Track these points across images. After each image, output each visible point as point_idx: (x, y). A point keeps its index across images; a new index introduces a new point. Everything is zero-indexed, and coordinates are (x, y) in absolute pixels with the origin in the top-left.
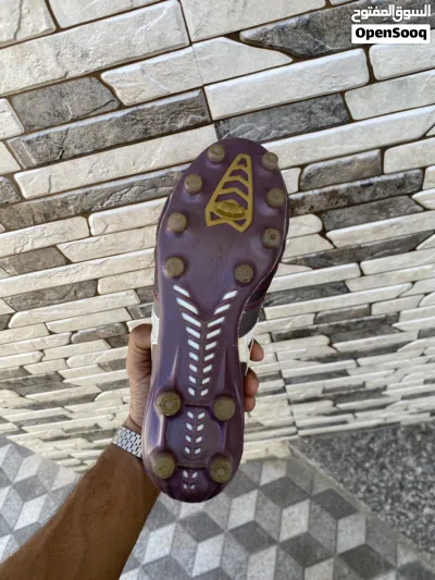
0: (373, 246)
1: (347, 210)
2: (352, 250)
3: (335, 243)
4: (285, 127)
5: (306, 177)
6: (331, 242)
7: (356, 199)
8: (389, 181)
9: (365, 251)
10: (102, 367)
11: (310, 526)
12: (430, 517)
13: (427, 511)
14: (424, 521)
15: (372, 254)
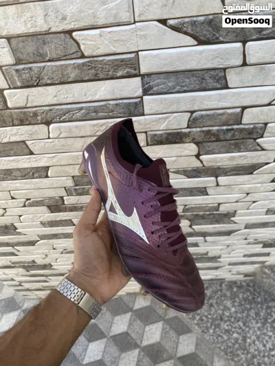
0: (227, 168)
1: (215, 143)
2: (214, 168)
3: (204, 163)
4: (186, 86)
5: (194, 119)
6: (202, 162)
7: (222, 137)
8: (244, 129)
9: (222, 170)
10: (43, 224)
11: (162, 338)
12: (237, 340)
13: (235, 335)
14: (233, 341)
15: (226, 173)
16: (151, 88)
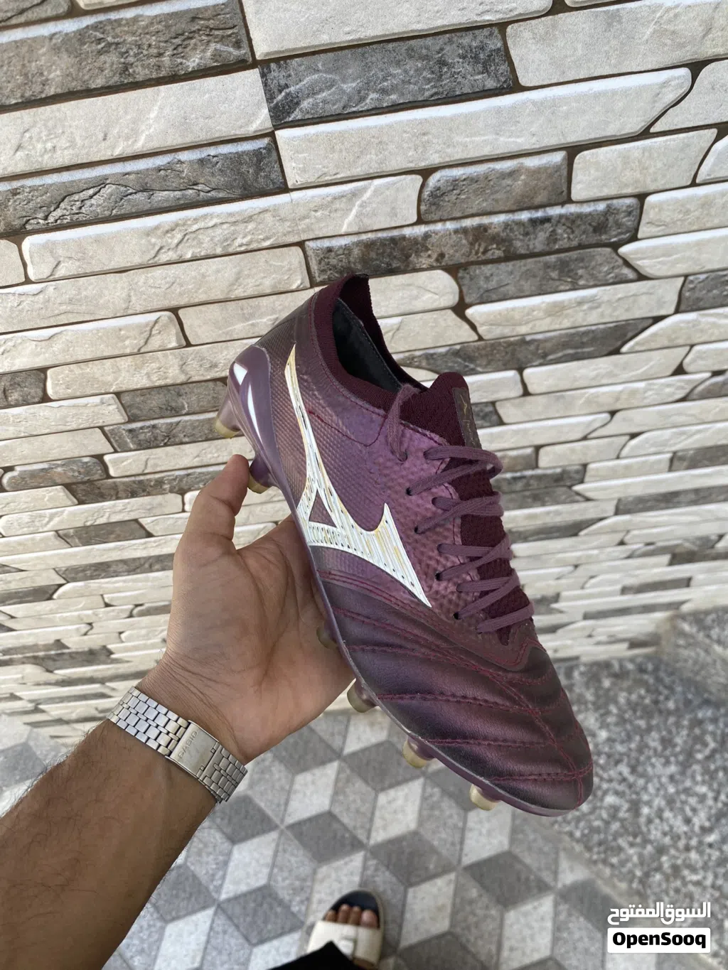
0: (546, 340)
1: (503, 266)
2: (510, 344)
3: (480, 330)
4: (394, 89)
5: (432, 195)
6: (473, 327)
7: (520, 246)
8: (580, 216)
9: (532, 347)
10: (64, 537)
11: (421, 821)
12: (615, 809)
13: (610, 799)
14: (605, 815)
15: (545, 355)
16: (293, 102)
